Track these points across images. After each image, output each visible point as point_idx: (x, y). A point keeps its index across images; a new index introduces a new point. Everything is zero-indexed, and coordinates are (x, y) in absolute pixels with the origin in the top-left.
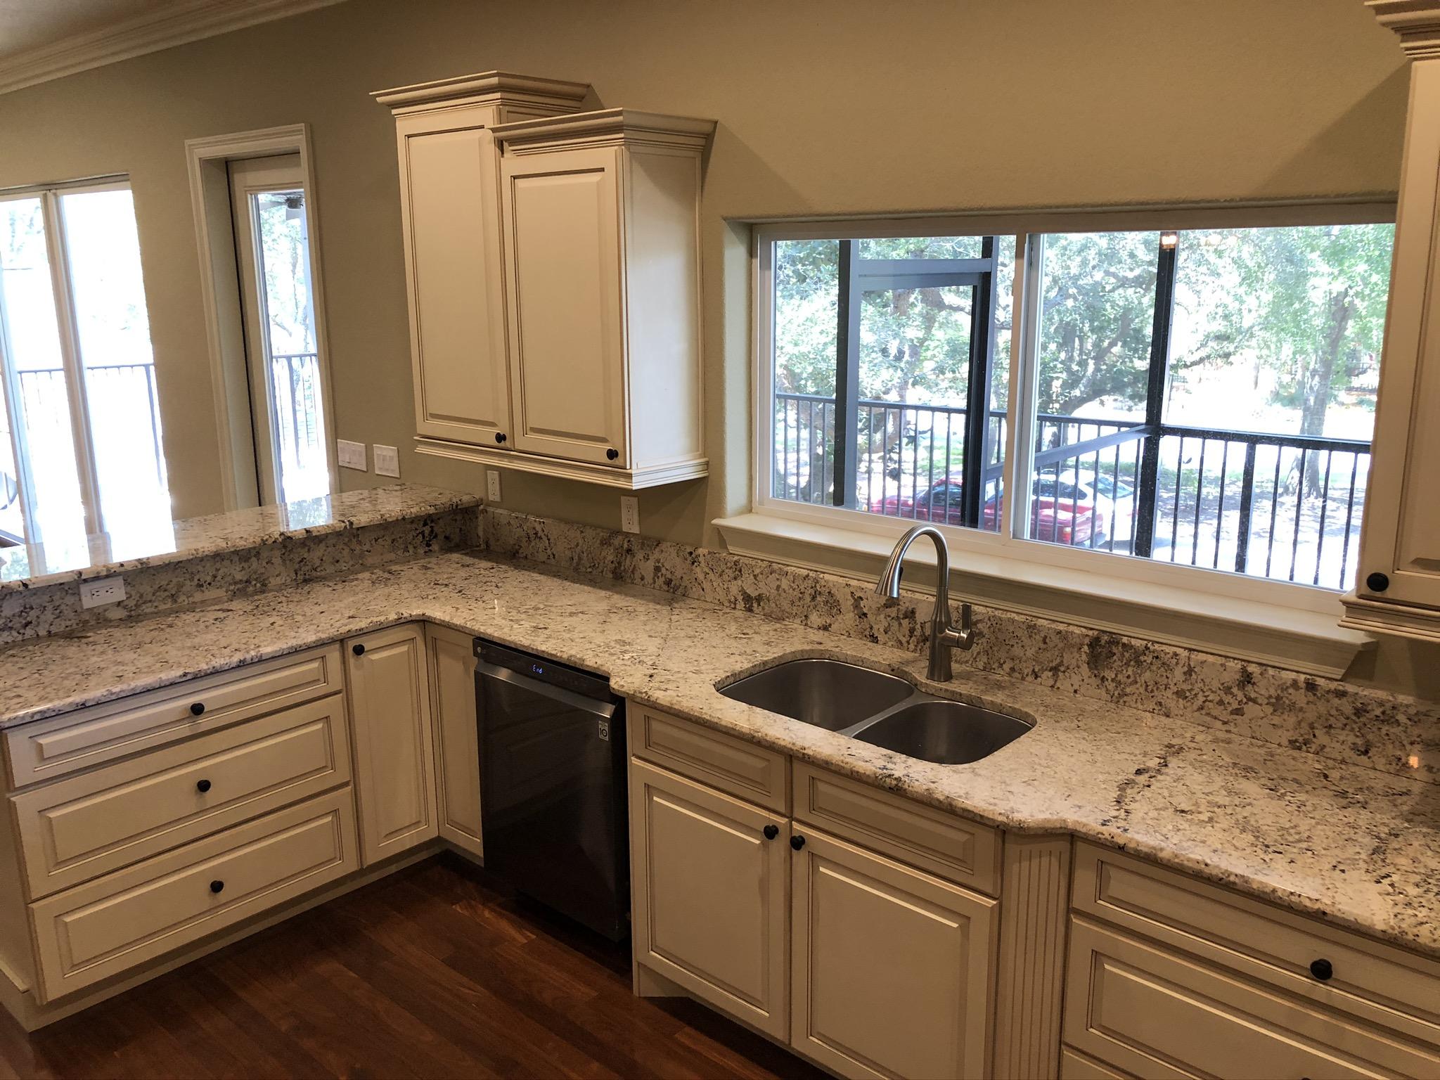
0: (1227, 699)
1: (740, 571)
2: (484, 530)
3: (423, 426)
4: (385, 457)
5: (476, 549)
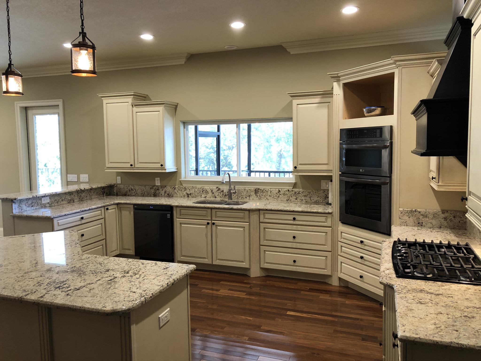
0: (277, 195)
1: (186, 189)
2: (116, 190)
3: (107, 165)
4: (84, 177)
5: (114, 195)
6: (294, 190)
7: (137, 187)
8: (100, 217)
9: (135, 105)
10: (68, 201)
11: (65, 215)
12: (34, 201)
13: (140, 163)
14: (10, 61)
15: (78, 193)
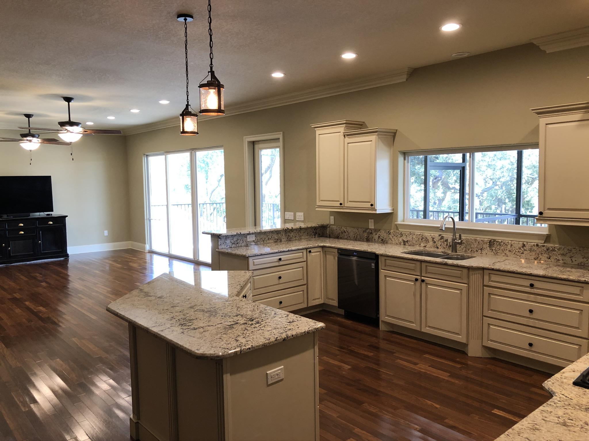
0: (520, 250)
1: (402, 235)
2: (329, 232)
3: (318, 203)
4: (300, 216)
5: (327, 237)
6: (545, 245)
7: (350, 230)
8: (302, 260)
9: (348, 135)
10: (275, 240)
11: (262, 255)
12: (239, 238)
13: (350, 201)
14: (188, 102)
15: (285, 232)
